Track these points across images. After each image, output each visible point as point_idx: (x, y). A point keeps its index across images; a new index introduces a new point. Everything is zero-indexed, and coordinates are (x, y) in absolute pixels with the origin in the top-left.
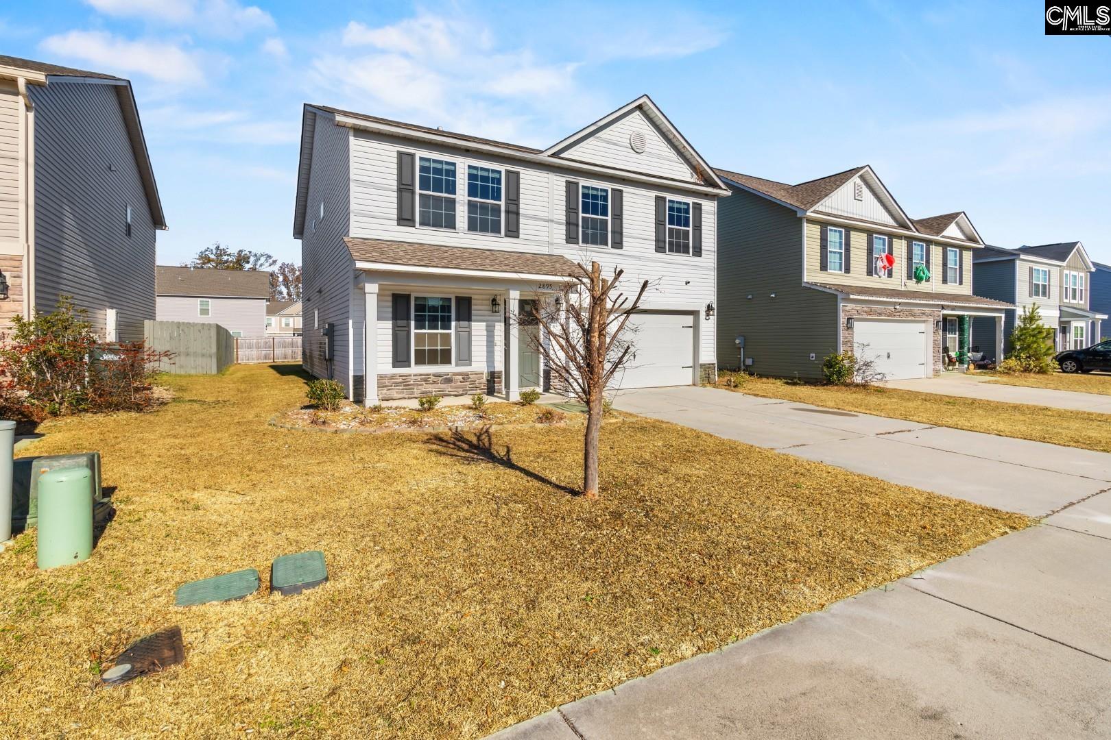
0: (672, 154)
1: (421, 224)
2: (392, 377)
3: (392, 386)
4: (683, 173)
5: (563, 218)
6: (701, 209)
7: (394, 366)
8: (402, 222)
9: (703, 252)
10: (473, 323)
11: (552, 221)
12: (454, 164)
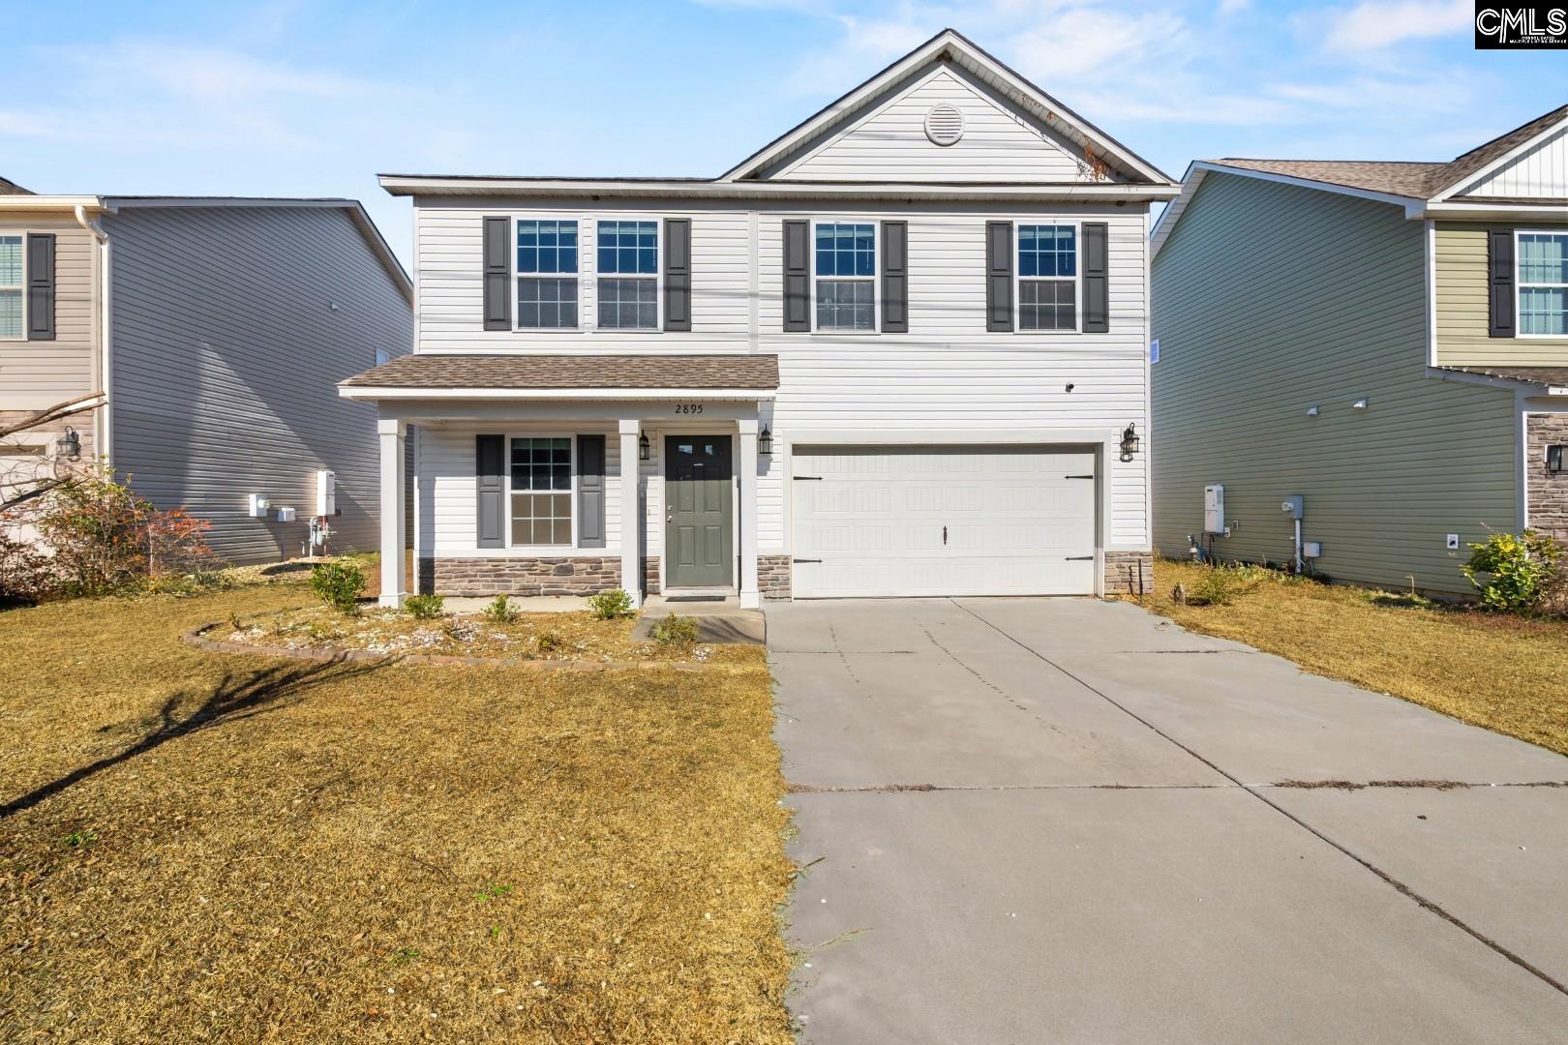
0: (1029, 134)
1: (520, 325)
2: (475, 562)
3: (476, 576)
4: (1060, 168)
5: (778, 288)
6: (1104, 236)
7: (479, 546)
8: (491, 325)
9: (1111, 322)
10: (607, 478)
11: (754, 295)
12: (574, 224)
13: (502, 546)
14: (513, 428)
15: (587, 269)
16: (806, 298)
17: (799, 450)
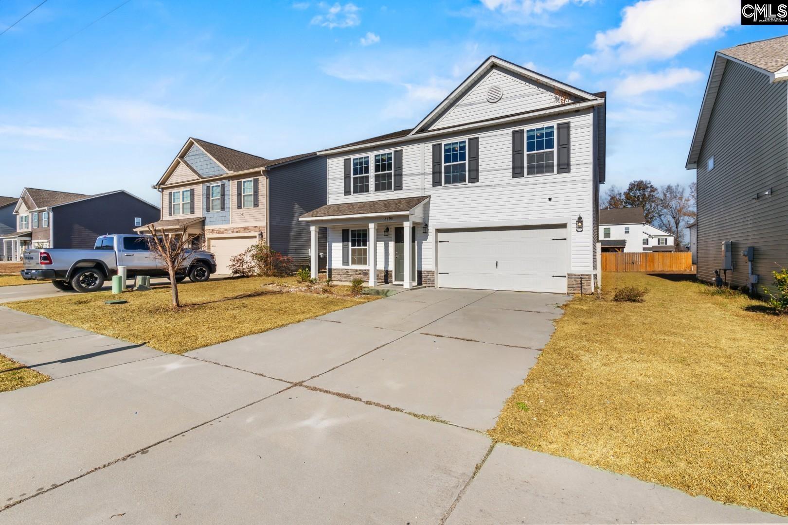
1: (354, 193)
2: (342, 270)
3: (342, 274)
5: (431, 170)
6: (568, 128)
7: (343, 265)
8: (346, 194)
9: (572, 167)
11: (423, 174)
12: (368, 157)
13: (349, 265)
14: (352, 227)
15: (372, 173)
16: (440, 173)
17: (438, 231)
